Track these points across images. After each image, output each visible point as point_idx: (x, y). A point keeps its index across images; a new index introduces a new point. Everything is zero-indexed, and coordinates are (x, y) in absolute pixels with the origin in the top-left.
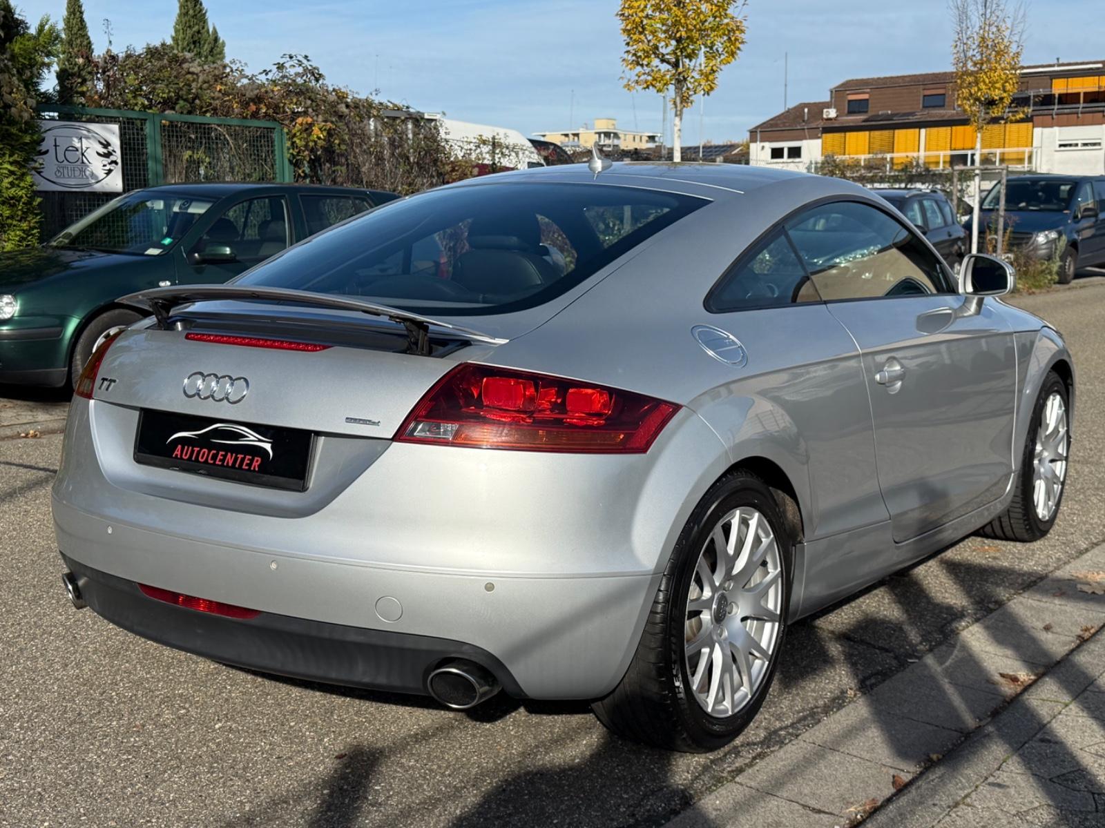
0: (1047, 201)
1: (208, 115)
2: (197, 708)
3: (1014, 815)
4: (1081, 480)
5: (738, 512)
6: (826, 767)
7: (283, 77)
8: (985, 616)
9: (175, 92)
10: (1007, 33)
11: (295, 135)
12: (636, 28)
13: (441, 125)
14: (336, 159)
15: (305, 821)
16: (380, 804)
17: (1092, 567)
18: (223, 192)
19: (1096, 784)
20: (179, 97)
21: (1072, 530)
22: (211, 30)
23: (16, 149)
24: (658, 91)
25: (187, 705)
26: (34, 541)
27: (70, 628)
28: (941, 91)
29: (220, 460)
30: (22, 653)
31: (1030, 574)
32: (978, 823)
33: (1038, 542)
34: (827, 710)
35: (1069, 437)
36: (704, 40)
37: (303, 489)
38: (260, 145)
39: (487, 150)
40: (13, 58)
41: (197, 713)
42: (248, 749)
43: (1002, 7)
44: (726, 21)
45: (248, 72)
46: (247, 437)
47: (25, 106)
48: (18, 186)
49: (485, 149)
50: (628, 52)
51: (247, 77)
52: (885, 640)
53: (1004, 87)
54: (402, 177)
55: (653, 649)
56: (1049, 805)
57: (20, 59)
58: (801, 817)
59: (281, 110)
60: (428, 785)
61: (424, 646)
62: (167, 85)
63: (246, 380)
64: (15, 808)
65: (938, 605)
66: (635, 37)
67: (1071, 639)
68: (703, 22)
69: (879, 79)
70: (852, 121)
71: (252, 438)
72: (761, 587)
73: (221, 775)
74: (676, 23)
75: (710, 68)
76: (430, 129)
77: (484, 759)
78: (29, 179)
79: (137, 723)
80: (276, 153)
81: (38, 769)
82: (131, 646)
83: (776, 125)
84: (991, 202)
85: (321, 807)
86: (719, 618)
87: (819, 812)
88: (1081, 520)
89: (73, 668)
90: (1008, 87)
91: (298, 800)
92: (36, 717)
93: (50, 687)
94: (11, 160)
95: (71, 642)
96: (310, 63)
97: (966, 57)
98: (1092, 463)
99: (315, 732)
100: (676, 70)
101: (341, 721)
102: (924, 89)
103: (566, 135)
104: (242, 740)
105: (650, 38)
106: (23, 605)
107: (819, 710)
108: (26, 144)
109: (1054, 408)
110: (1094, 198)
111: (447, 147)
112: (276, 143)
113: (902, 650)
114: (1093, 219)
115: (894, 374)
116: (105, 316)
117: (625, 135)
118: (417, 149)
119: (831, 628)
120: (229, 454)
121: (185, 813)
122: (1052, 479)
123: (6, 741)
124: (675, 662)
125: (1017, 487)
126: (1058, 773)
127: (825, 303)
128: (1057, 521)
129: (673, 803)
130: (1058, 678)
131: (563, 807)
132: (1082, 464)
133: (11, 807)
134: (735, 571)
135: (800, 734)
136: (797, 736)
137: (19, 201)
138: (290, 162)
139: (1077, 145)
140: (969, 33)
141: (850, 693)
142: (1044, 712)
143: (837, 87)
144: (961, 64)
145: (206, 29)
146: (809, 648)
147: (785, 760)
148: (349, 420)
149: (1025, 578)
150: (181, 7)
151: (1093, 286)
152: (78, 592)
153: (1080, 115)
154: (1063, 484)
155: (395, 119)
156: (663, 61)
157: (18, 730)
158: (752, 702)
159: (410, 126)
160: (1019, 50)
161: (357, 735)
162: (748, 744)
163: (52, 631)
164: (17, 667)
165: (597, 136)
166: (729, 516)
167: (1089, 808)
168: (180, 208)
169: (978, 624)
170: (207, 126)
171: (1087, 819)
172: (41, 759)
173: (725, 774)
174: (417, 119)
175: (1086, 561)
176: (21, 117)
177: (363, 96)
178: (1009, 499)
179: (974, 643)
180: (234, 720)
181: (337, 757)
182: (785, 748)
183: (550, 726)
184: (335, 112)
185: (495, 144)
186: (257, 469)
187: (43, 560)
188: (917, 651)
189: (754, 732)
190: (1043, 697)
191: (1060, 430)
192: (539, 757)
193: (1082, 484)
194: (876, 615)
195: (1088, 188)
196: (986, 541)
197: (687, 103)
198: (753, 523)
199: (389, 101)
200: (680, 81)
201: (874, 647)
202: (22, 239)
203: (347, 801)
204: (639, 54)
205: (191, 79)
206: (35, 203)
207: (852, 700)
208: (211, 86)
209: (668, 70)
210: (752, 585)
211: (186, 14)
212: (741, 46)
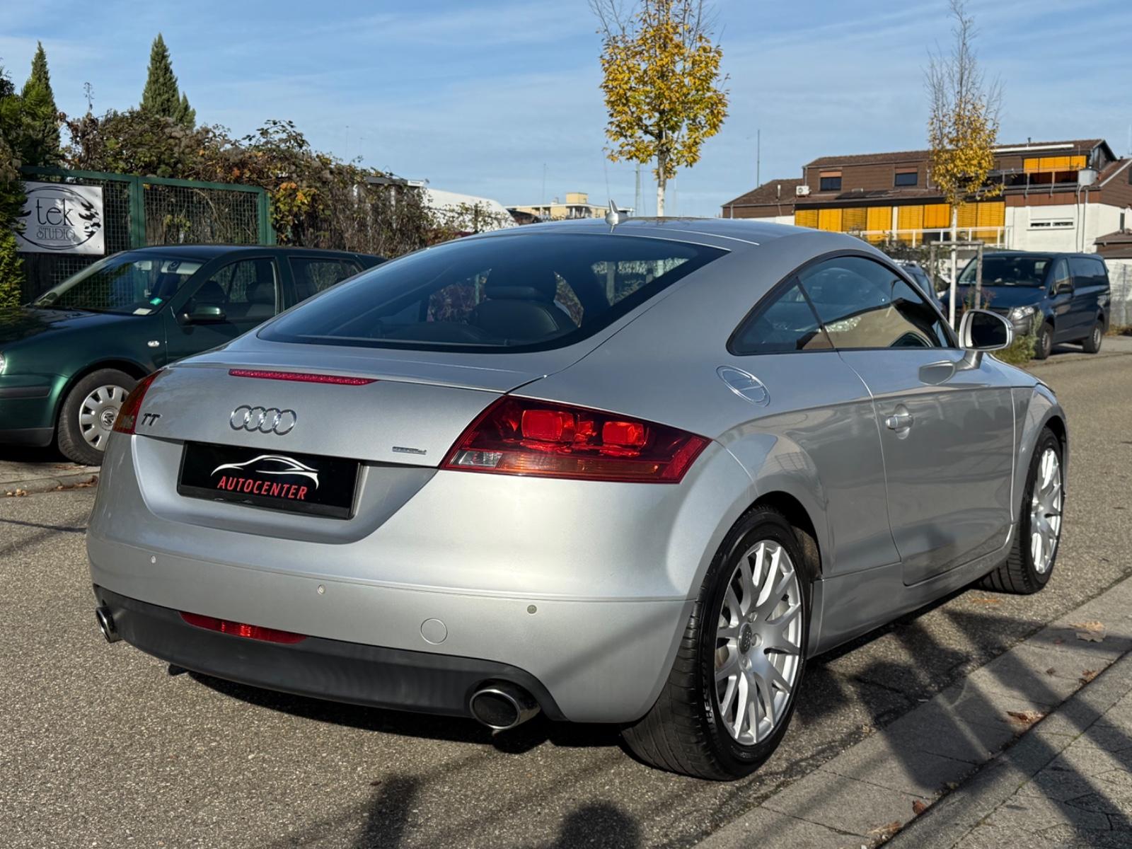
0: (1023, 277)
1: (190, 179)
2: (228, 741)
3: (1033, 833)
4: (1073, 539)
5: (762, 545)
6: (848, 794)
7: (267, 143)
8: (990, 661)
9: (156, 156)
10: (983, 111)
11: (278, 200)
12: (620, 100)
13: (424, 192)
14: (319, 225)
15: (349, 841)
16: (420, 825)
17: (1090, 618)
18: (213, 253)
19: (1109, 806)
20: (160, 161)
21: (1068, 584)
22: (181, 99)
24: (641, 162)
25: (218, 738)
26: (40, 591)
27: (90, 669)
28: (914, 170)
29: (266, 490)
30: (45, 692)
31: (1030, 624)
32: (999, 840)
33: (1036, 595)
34: (845, 743)
35: (1063, 494)
36: (687, 112)
37: (349, 516)
38: (243, 211)
39: (470, 217)
41: (228, 745)
42: (283, 777)
43: (977, 85)
44: (709, 94)
45: (232, 137)
46: (294, 467)
47: (10, 167)
48: (1, 247)
49: (468, 217)
50: (611, 123)
51: (229, 142)
52: (894, 681)
53: (980, 163)
54: (385, 243)
55: (685, 673)
56: (1066, 825)
58: (828, 837)
59: (265, 175)
60: (465, 809)
61: (466, 667)
62: (149, 150)
63: (294, 413)
64: (61, 829)
65: (943, 650)
66: (618, 109)
67: (1074, 681)
68: (686, 95)
69: (851, 157)
70: (825, 198)
71: (298, 468)
72: (782, 621)
73: (260, 800)
74: (658, 97)
75: (693, 140)
76: (414, 196)
77: (516, 786)
78: (11, 239)
79: (171, 754)
80: (260, 217)
81: (79, 795)
82: (153, 685)
83: (750, 201)
84: (967, 278)
85: (363, 828)
86: (745, 648)
87: (845, 833)
88: (1076, 575)
89: (98, 705)
90: (984, 164)
91: (340, 822)
92: (69, 749)
93: (79, 722)
95: (93, 681)
96: (293, 129)
97: (942, 134)
98: (1082, 524)
99: (348, 762)
100: (660, 142)
101: (372, 752)
102: (896, 168)
103: (538, 209)
104: (276, 769)
105: (634, 109)
106: (38, 648)
107: (837, 744)
108: (10, 205)
109: (1049, 463)
110: (1069, 274)
111: (430, 214)
112: (259, 208)
113: (912, 691)
114: (1069, 295)
115: (903, 420)
116: (93, 375)
117: (597, 209)
118: (400, 217)
119: (842, 670)
120: (275, 484)
121: (229, 833)
122: (1047, 534)
123: (43, 771)
124: (706, 687)
125: (1015, 539)
126: (1073, 797)
127: (838, 350)
128: (1052, 576)
129: (704, 825)
130: (1066, 714)
131: (598, 828)
132: (1073, 524)
133: (57, 829)
134: (760, 603)
135: (820, 765)
136: (818, 767)
138: (274, 226)
139: (1049, 224)
140: (945, 110)
141: (866, 729)
142: (1055, 743)
143: (810, 165)
144: (937, 141)
145: (176, 97)
146: (822, 688)
147: (808, 788)
148: (396, 449)
149: (1025, 627)
150: (151, 74)
151: (1070, 361)
152: (112, 626)
153: (1052, 195)
154: (1058, 538)
155: (378, 185)
156: (646, 132)
157: (53, 760)
158: (774, 732)
159: (393, 193)
160: (995, 127)
161: (389, 765)
162: (771, 773)
163: (72, 672)
164: (43, 705)
165: (568, 210)
166: (754, 548)
167: (1104, 827)
168: (169, 269)
169: (983, 668)
170: (190, 191)
171: (1103, 836)
172: (80, 787)
173: (751, 800)
174: (401, 186)
175: (1084, 612)
176: (6, 177)
177: (345, 163)
178: (1008, 552)
179: (980, 685)
180: (266, 752)
181: (372, 784)
182: (807, 777)
183: (577, 757)
184: (319, 177)
185: (477, 212)
186: (303, 498)
187: (53, 607)
188: (927, 692)
189: (777, 762)
190: (1052, 731)
191: (1055, 485)
193: (1074, 542)
194: (885, 660)
195: (1063, 264)
196: (985, 594)
197: (670, 173)
198: (776, 557)
199: (372, 168)
200: (663, 152)
201: (885, 688)
202: (3, 300)
203: (387, 822)
204: (623, 125)
205: (173, 144)
206: (17, 264)
207: (868, 735)
208: (193, 150)
209: (651, 142)
210: (773, 619)
211: (156, 82)
212: (723, 119)
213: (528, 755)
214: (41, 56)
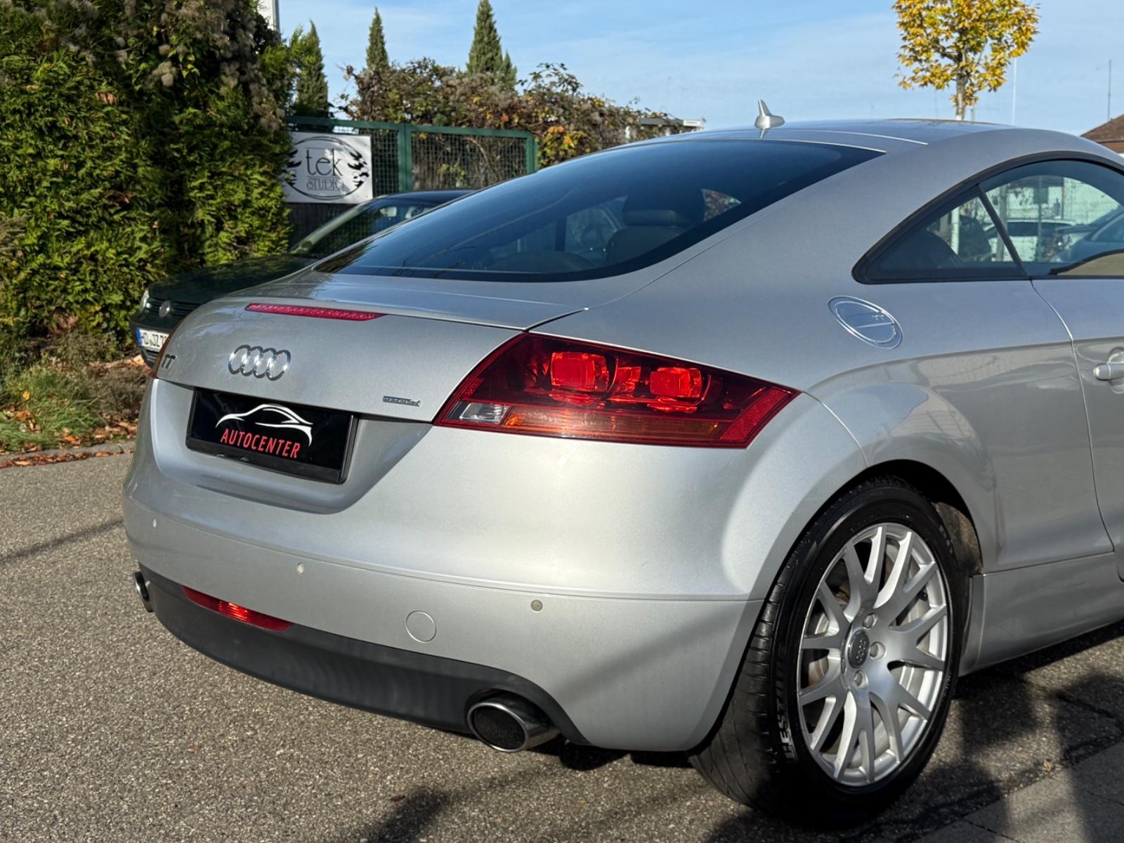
1: (464, 127)
2: (266, 730)
5: (880, 529)
7: (539, 87)
9: (433, 105)
11: (545, 145)
12: (914, 21)
20: (436, 110)
22: (504, 57)
23: (266, 160)
24: (937, 88)
25: (257, 727)
29: (263, 446)
30: (117, 659)
36: (991, 31)
37: (340, 481)
38: (512, 156)
40: (264, 68)
41: (263, 736)
42: (299, 782)
44: (1016, 9)
46: (289, 419)
47: (274, 117)
48: (268, 197)
50: (904, 47)
52: (1109, 701)
55: (753, 694)
57: (270, 69)
59: (533, 120)
61: (463, 674)
63: (288, 354)
66: (912, 31)
68: (990, 12)
71: (294, 421)
72: (921, 625)
73: (256, 811)
75: (997, 61)
77: (560, 815)
78: (278, 189)
79: (196, 743)
80: (527, 163)
81: (68, 788)
83: (1097, 136)
86: (857, 660)
89: (160, 677)
93: (126, 697)
94: (261, 170)
96: (566, 72)
99: (381, 767)
100: (959, 65)
101: (414, 756)
104: (297, 771)
105: (929, 30)
108: (277, 155)
112: (527, 154)
115: (1121, 369)
119: (1043, 683)
120: (271, 439)
123: (51, 754)
124: (782, 713)
127: (1031, 278)
134: (879, 604)
135: (967, 814)
136: (963, 816)
137: (268, 212)
141: (1048, 766)
145: (499, 55)
146: (1007, 706)
148: (387, 399)
150: (477, 33)
152: (145, 594)
155: (651, 126)
156: (944, 55)
157: (70, 742)
158: (900, 769)
159: (668, 134)
161: (426, 774)
162: (896, 822)
164: (103, 674)
166: (868, 532)
170: (463, 138)
172: (76, 778)
174: (676, 127)
176: (270, 127)
177: (620, 105)
180: (299, 747)
181: (393, 800)
182: (944, 830)
183: (654, 780)
184: (588, 120)
186: (295, 457)
189: (907, 807)
192: (627, 818)
194: (1105, 671)
197: (971, 100)
198: (905, 543)
199: (648, 110)
200: (963, 76)
201: (1093, 710)
202: (271, 250)
204: (917, 49)
205: (450, 92)
206: (285, 214)
207: (1048, 775)
208: (468, 98)
209: (950, 65)
210: (910, 621)
211: (481, 41)
212: (1033, 36)
213: (595, 773)
214: (377, 21)
